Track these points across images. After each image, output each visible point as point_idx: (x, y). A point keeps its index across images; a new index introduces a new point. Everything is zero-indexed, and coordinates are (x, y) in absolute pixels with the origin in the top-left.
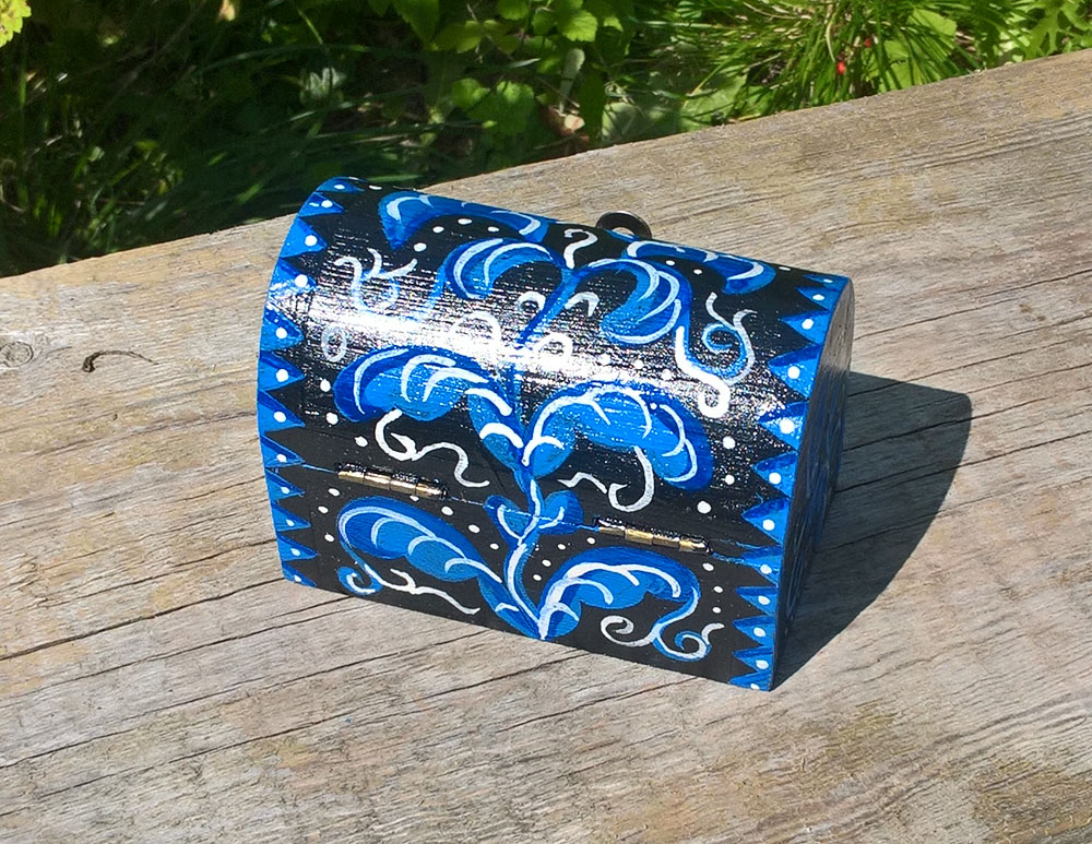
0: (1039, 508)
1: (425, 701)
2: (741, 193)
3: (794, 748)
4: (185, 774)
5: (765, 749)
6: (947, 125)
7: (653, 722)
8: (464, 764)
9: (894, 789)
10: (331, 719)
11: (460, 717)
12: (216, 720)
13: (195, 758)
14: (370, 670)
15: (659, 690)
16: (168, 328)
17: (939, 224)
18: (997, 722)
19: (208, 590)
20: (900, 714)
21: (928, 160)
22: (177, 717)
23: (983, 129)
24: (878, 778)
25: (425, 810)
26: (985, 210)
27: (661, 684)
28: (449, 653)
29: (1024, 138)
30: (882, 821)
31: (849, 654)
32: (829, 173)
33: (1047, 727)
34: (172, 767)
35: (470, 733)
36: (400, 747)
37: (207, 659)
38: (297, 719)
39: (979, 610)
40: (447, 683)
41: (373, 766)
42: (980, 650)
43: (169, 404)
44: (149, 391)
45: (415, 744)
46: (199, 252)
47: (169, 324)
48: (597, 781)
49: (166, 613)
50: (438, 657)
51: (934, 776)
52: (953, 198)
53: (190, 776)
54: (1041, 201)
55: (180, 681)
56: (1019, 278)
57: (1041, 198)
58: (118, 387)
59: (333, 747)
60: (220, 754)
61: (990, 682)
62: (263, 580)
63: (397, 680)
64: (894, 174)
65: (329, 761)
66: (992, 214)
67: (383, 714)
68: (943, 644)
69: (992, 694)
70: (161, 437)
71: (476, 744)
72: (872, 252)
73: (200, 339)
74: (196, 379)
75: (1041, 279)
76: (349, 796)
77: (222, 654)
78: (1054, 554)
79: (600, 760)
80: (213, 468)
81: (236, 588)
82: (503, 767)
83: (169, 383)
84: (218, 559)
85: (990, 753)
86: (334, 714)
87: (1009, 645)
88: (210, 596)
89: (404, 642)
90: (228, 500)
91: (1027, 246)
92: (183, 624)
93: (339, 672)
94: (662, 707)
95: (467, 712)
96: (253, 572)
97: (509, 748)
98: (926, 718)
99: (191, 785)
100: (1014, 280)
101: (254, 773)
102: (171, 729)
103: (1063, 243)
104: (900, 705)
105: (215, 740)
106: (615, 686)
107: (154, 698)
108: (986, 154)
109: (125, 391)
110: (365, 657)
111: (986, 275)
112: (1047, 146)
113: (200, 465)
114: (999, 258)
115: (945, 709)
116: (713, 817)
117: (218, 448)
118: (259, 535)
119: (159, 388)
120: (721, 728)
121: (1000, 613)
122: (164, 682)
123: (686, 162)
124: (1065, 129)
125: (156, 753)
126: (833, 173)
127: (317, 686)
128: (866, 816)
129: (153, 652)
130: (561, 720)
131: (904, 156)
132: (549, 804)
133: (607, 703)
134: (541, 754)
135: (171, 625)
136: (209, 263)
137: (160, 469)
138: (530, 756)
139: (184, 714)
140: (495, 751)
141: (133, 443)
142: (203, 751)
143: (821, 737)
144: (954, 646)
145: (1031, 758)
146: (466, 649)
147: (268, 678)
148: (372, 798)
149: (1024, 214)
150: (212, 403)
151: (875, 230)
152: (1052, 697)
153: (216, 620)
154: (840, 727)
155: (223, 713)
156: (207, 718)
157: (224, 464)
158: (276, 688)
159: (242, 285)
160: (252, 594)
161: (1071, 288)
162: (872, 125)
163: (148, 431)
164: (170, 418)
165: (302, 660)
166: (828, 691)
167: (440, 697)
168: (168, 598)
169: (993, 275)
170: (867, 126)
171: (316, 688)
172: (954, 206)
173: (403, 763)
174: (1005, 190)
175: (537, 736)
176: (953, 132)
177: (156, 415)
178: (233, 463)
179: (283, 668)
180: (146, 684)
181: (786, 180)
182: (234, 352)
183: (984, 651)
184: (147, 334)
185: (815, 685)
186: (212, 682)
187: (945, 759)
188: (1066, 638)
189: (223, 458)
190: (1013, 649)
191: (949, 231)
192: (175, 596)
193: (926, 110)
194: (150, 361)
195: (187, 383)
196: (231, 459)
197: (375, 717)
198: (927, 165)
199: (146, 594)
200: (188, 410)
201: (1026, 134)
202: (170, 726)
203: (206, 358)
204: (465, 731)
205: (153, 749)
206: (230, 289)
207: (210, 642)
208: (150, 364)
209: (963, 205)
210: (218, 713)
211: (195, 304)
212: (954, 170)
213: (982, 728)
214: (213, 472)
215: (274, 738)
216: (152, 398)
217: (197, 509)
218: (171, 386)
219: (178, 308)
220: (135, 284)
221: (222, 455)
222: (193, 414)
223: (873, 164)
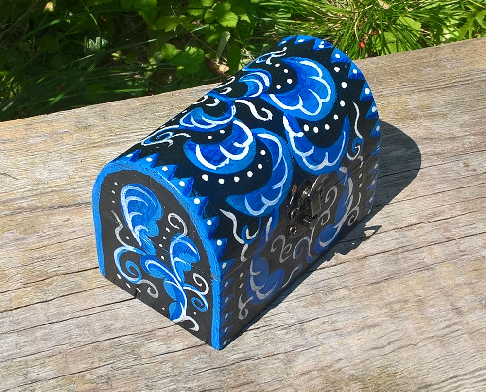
0: (473, 268)
1: (152, 358)
3: (344, 388)
5: (330, 389)
6: (426, 70)
7: (271, 372)
10: (103, 366)
11: (170, 367)
12: (43, 365)
13: (31, 385)
14: (124, 341)
15: (275, 356)
16: (24, 162)
17: (422, 121)
18: (451, 378)
19: (41, 297)
20: (400, 373)
21: (417, 88)
22: (23, 363)
23: (445, 74)
26: (446, 114)
27: (275, 353)
28: (165, 333)
29: (466, 79)
31: (374, 340)
33: (477, 382)
34: (20, 388)
35: (176, 375)
36: (139, 382)
37: (39, 333)
38: (85, 366)
39: (442, 319)
40: (164, 349)
42: (442, 340)
43: (23, 200)
44: (13, 193)
45: (146, 380)
46: (41, 123)
47: (25, 159)
49: (19, 308)
50: (160, 336)
52: (429, 108)
54: (474, 111)
55: (25, 344)
56: (463, 149)
57: (474, 109)
59: (104, 380)
60: (45, 383)
61: (447, 357)
62: (70, 293)
63: (138, 347)
64: (399, 95)
65: (102, 388)
66: (449, 116)
67: (130, 364)
68: (423, 337)
70: (19, 217)
71: (178, 381)
73: (41, 168)
74: (38, 188)
75: (474, 150)
77: (47, 331)
78: (481, 292)
80: (45, 234)
81: (55, 297)
83: (24, 190)
84: (47, 281)
86: (105, 363)
87: (457, 338)
88: (42, 300)
89: (142, 327)
90: (53, 250)
91: (467, 133)
92: (28, 315)
93: (108, 342)
94: (275, 365)
95: (174, 365)
96: (64, 289)
97: (196, 384)
98: (414, 375)
100: (460, 150)
102: (20, 369)
104: (400, 367)
105: (42, 375)
106: (252, 353)
107: (11, 352)
108: (447, 86)
109: (1, 193)
110: (121, 334)
111: (446, 147)
112: (478, 83)
113: (38, 233)
114: (453, 139)
115: (423, 371)
117: (48, 224)
118: (68, 269)
119: (18, 192)
120: (306, 377)
121: (452, 321)
122: (17, 344)
125: (11, 381)
127: (96, 349)
129: (11, 329)
130: (223, 370)
131: (405, 86)
133: (247, 362)
134: (212, 388)
135: (21, 315)
136: (47, 129)
137: (18, 234)
138: (206, 389)
139: (26, 361)
140: (188, 386)
141: (4, 220)
142: (36, 381)
143: (359, 383)
144: (429, 338)
146: (174, 332)
147: (71, 343)
149: (466, 117)
150: (46, 201)
152: (479, 366)
153: (44, 313)
154: (369, 378)
155: (47, 361)
156: (38, 364)
157: (51, 232)
158: (75, 349)
159: (63, 141)
160: (64, 300)
163: (12, 214)
164: (24, 208)
165: (89, 335)
166: (363, 359)
167: (160, 356)
168: (20, 300)
169: (449, 147)
170: (386, 70)
171: (95, 350)
172: (430, 111)
174: (456, 105)
175: (210, 378)
176: (429, 74)
177: (16, 206)
178: (56, 232)
179: (79, 339)
180: (7, 345)
182: (57, 175)
183: (445, 341)
184: (13, 165)
185: (355, 357)
186: (41, 345)
189: (50, 229)
190: (460, 340)
191: (427, 124)
192: (24, 299)
193: (415, 63)
194: (14, 178)
195: (33, 190)
196: (55, 229)
197: (126, 365)
198: (416, 91)
199: (8, 298)
200: (33, 204)
201: (467, 76)
202: (19, 367)
203: (43, 178)
204: (173, 374)
205: (10, 379)
206: (57, 143)
207: (42, 324)
208: (14, 180)
209: (434, 111)
210: (44, 361)
211: (38, 150)
212: (430, 93)
213: (443, 381)
214: (45, 236)
215: (73, 375)
216: (15, 197)
217: (36, 255)
218: (25, 191)
219: (29, 151)
220: (8, 139)
221: (50, 227)
222: (36, 206)
223: (388, 89)
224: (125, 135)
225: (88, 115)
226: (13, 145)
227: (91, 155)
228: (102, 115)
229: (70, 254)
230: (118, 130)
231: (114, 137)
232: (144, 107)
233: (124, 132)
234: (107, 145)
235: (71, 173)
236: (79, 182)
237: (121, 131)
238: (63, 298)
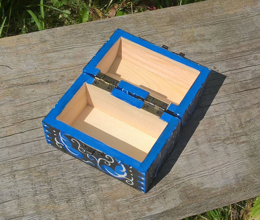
0: (208, 122)
1: (65, 162)
2: (154, 31)
4: (12, 176)
6: (206, 14)
8: (72, 178)
9: (164, 190)
11: (72, 166)
12: (19, 164)
13: (14, 172)
14: (54, 153)
16: (15, 60)
17: (199, 43)
18: (188, 175)
19: (20, 131)
21: (200, 24)
22: (11, 162)
23: (214, 16)
24: (161, 187)
25: (62, 188)
26: (210, 39)
30: (160, 197)
32: (175, 26)
33: (199, 177)
34: (9, 174)
35: (74, 170)
36: (58, 173)
37: (18, 148)
38: (37, 164)
39: (189, 147)
41: (52, 177)
42: (188, 157)
43: (14, 80)
44: (10, 76)
45: (62, 172)
46: (24, 39)
47: (16, 58)
48: (100, 184)
49: (10, 135)
51: (173, 187)
52: (204, 36)
53: (12, 177)
54: (224, 38)
55: (12, 153)
58: (3, 75)
59: (44, 172)
60: (19, 172)
61: (189, 165)
62: (32, 129)
63: (60, 156)
64: (191, 28)
65: (43, 175)
66: (212, 41)
67: (56, 164)
69: (188, 168)
70: (12, 89)
71: (75, 173)
72: (182, 50)
73: (22, 63)
74: (21, 74)
75: (220, 60)
76: (46, 184)
77: (22, 147)
78: (209, 134)
79: (101, 179)
80: (23, 98)
81: (26, 130)
82: (80, 179)
84: (23, 122)
85: (186, 182)
86: (45, 164)
87: (194, 156)
88: (20, 132)
90: (26, 107)
91: (218, 50)
92: (14, 139)
93: (47, 153)
95: (74, 165)
96: (30, 126)
97: (82, 174)
98: (173, 173)
99: (13, 179)
100: (214, 60)
101: (26, 177)
102: (9, 165)
103: (227, 50)
105: (19, 168)
107: (6, 157)
108: (214, 23)
109: (4, 76)
111: (207, 58)
112: (228, 22)
113: (20, 98)
114: (211, 53)
115: (178, 171)
116: (124, 194)
117: (25, 93)
118: (32, 117)
119: (12, 76)
121: (194, 148)
122: (9, 153)
123: (142, 21)
124: (234, 17)
125: (6, 171)
126: (177, 26)
127: (42, 156)
128: (156, 196)
129: (7, 146)
131: (194, 23)
132: (89, 189)
134: (89, 176)
135: (11, 139)
136: (26, 42)
137: (11, 98)
138: (87, 177)
140: (79, 175)
141: (5, 90)
142: (16, 171)
145: (194, 184)
147: (31, 154)
148: (52, 185)
149: (219, 41)
150: (24, 81)
151: (184, 43)
152: (201, 170)
153: (21, 138)
156: (17, 163)
157: (26, 97)
158: (33, 156)
159: (34, 48)
160: (30, 132)
161: (226, 63)
162: (188, 13)
163: (9, 88)
164: (14, 84)
165: (39, 150)
167: (69, 161)
168: (11, 132)
169: (209, 58)
172: (203, 38)
173: (59, 177)
174: (216, 34)
175: (89, 172)
176: (207, 16)
177: (11, 83)
178: (28, 97)
179: (35, 152)
181: (166, 27)
182: (30, 67)
184: (10, 61)
186: (19, 154)
187: (175, 184)
188: (207, 156)
189: (26, 96)
190: (195, 157)
191: (201, 45)
192: (12, 131)
193: (201, 9)
194: (11, 68)
195: (19, 75)
196: (27, 96)
197: (54, 165)
198: (199, 26)
199: (6, 130)
200: (19, 82)
201: (224, 18)
202: (9, 164)
203: (24, 68)
204: (73, 170)
205: (5, 169)
206: (31, 49)
207: (19, 144)
208: (11, 69)
209: (206, 37)
210: (20, 161)
211: (22, 53)
212: (206, 28)
213: (185, 177)
214: (23, 99)
215: (32, 169)
216: (11, 78)
217: (18, 109)
218: (15, 76)
219: (18, 54)
220: (9, 46)
221: (25, 95)
222: (20, 83)
223: (186, 24)
224: (62, 46)
225: (46, 35)
226: (11, 50)
227: (46, 57)
228: (52, 35)
229: (33, 109)
230: (59, 43)
231: (57, 47)
232: (72, 31)
233: (62, 45)
234: (54, 52)
235: (36, 66)
236: (39, 71)
237: (61, 44)
238: (29, 131)
